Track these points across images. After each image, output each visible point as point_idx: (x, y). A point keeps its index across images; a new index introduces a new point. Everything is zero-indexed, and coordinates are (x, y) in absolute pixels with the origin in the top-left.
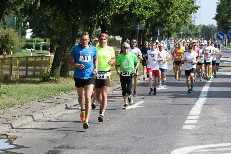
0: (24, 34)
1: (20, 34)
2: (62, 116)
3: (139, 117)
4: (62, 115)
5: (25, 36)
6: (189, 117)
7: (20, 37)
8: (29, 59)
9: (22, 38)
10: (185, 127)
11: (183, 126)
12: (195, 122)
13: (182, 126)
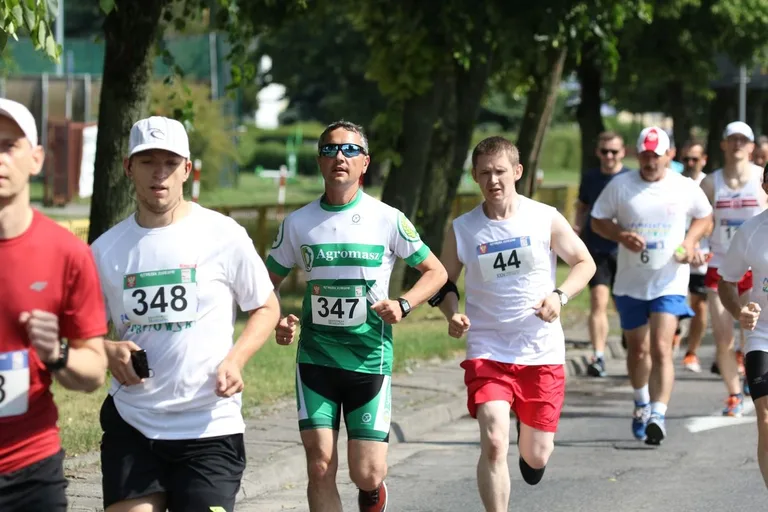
1: (233, 108)
4: (417, 455)
8: (271, 215)
9: (240, 123)
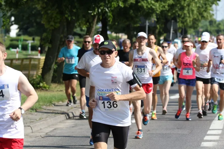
0: (8, 31)
1: (3, 32)
2: (55, 131)
3: (148, 132)
4: (55, 129)
5: (9, 34)
6: (209, 132)
7: (3, 35)
8: (14, 62)
9: (5, 36)
10: (204, 144)
11: (203, 143)
12: (217, 138)
13: (201, 143)
